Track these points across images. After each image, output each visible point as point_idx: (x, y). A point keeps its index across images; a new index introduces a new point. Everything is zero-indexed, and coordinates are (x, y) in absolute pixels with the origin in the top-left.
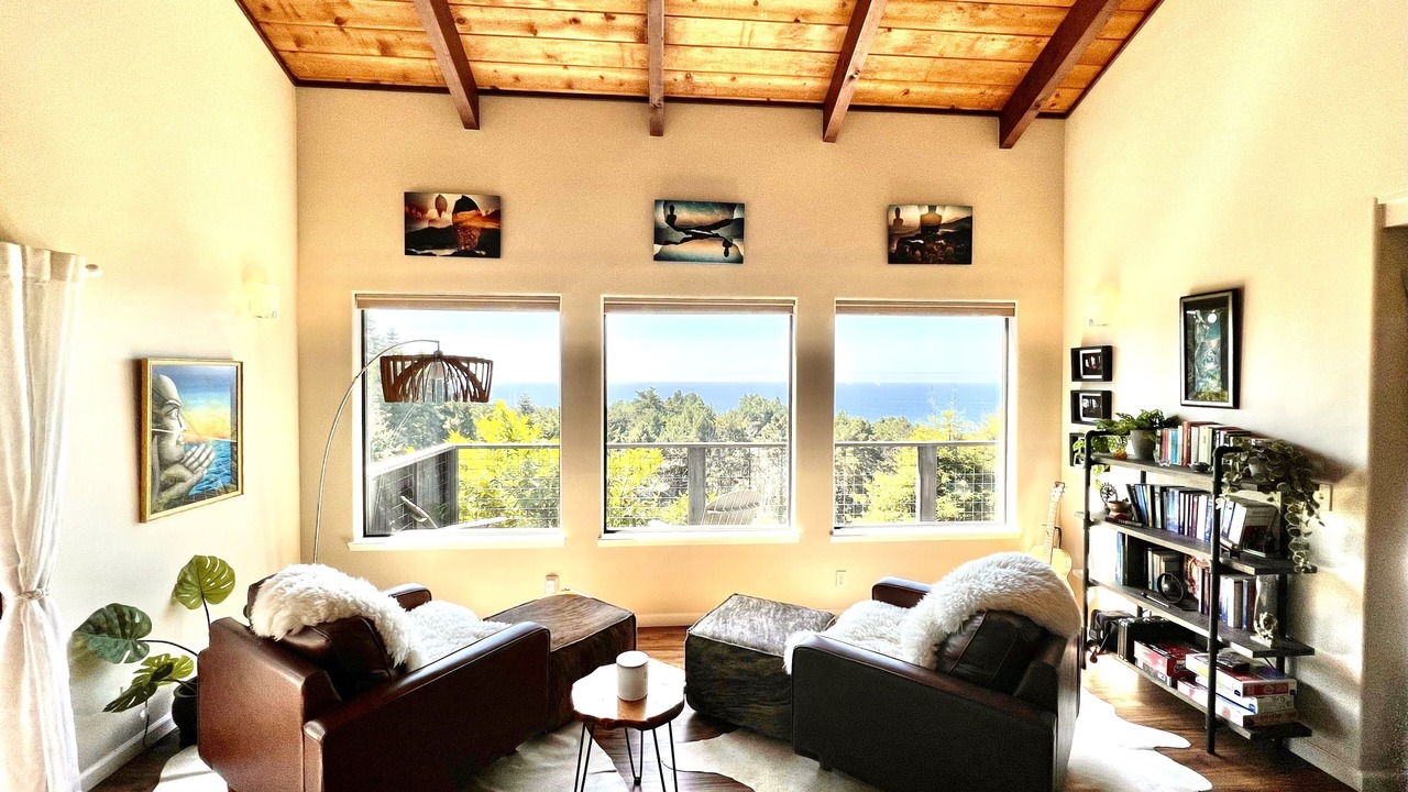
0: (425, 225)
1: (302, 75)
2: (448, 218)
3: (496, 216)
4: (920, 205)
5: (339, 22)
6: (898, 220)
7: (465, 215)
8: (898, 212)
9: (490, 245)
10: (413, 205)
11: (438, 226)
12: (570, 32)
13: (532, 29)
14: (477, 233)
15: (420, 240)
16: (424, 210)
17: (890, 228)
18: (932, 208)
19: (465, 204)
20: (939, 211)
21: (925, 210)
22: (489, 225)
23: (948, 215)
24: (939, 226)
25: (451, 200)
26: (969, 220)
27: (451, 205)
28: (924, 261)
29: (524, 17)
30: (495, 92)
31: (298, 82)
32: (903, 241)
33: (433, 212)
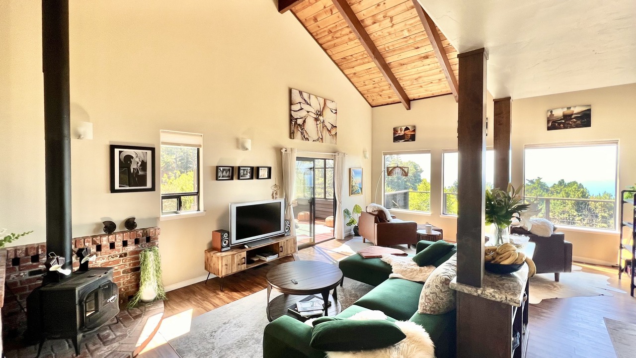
0: (398, 135)
1: (373, 106)
2: (403, 133)
3: (414, 131)
4: (562, 108)
5: (380, 95)
6: (552, 115)
7: (407, 132)
8: (551, 112)
9: (413, 138)
10: (395, 130)
11: (400, 135)
12: (431, 85)
13: (421, 87)
14: (409, 136)
15: (397, 139)
16: (397, 132)
17: (548, 118)
18: (569, 108)
19: (407, 129)
20: (572, 109)
21: (565, 110)
22: (412, 133)
23: (577, 110)
24: (572, 115)
25: (403, 128)
26: (589, 110)
27: (403, 130)
28: (565, 128)
29: (419, 85)
30: (414, 100)
31: (372, 107)
32: (554, 122)
33: (399, 132)
